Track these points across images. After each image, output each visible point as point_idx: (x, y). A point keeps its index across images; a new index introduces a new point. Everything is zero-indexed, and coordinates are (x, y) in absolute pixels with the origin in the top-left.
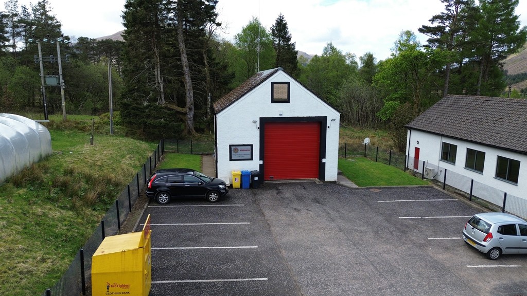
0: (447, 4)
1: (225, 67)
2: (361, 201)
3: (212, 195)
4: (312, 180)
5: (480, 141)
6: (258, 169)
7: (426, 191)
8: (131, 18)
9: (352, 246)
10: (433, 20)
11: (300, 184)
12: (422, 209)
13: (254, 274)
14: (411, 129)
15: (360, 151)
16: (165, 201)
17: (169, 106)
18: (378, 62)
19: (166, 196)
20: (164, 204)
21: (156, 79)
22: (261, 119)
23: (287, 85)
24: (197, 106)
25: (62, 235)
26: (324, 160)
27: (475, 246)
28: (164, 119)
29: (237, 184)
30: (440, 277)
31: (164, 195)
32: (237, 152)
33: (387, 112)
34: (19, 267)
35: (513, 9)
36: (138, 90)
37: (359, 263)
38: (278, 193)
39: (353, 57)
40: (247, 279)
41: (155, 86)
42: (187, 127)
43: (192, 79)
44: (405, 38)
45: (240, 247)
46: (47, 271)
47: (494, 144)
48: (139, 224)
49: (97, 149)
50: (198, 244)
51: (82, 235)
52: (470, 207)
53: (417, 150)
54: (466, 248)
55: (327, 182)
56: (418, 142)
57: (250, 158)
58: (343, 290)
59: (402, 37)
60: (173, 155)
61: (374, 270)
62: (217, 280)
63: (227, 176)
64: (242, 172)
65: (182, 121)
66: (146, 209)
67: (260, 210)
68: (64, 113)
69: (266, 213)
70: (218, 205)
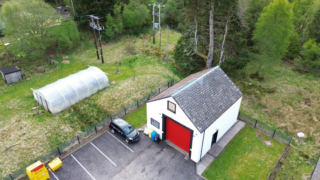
3: (126, 140)
6: (161, 134)
11: (176, 153)
17: (198, 53)
20: (113, 133)
22: (163, 114)
23: (175, 105)
26: (190, 150)
38: (158, 153)
43: (214, 40)
48: (90, 142)
50: (86, 166)
55: (192, 160)
57: (158, 127)
64: (152, 132)
66: (105, 133)
67: (133, 160)
68: (159, 42)
69: (131, 164)
70: (126, 146)
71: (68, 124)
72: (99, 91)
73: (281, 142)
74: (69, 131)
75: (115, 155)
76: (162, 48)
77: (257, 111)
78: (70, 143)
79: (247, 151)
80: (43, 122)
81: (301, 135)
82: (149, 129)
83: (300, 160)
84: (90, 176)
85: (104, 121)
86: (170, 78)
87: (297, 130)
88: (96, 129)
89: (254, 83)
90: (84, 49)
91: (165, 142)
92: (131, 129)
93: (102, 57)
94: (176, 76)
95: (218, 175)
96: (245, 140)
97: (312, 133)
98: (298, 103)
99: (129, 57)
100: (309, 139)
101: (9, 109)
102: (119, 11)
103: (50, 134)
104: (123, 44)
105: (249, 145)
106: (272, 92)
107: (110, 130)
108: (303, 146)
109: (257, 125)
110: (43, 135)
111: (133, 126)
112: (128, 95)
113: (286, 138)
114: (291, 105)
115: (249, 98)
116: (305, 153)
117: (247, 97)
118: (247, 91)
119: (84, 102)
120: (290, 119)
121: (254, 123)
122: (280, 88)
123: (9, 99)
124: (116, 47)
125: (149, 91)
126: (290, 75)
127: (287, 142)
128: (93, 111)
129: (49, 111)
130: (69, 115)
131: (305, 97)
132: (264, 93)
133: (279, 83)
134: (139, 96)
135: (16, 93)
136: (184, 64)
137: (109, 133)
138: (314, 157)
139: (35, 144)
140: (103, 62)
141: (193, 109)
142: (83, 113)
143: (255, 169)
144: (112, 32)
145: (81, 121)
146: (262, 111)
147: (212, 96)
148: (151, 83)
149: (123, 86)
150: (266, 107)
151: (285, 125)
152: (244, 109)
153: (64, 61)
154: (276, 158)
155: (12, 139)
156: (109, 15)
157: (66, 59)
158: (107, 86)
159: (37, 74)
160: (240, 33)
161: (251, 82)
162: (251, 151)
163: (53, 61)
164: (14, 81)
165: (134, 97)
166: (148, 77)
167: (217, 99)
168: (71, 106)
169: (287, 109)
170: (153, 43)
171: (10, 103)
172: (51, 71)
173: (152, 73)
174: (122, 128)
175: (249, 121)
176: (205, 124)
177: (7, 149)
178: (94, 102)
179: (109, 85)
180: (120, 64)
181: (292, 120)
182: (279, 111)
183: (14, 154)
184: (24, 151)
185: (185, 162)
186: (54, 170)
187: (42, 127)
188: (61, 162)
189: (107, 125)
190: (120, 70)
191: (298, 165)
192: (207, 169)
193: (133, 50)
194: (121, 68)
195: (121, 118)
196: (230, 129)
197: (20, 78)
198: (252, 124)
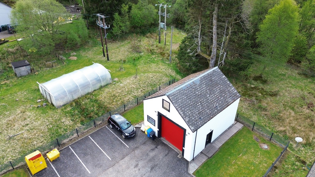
6: (157, 132)
11: (170, 151)
17: (201, 54)
20: (111, 128)
22: (158, 112)
23: (169, 103)
26: (183, 148)
32: (150, 119)
38: (152, 150)
48: (88, 136)
50: (83, 158)
55: (185, 159)
57: (154, 125)
66: (103, 128)
67: (127, 155)
68: (165, 41)
69: (125, 159)
70: (122, 141)
71: (69, 117)
72: (101, 87)
73: (278, 146)
74: (69, 124)
75: (111, 149)
76: (167, 47)
77: (256, 113)
78: (70, 135)
79: (241, 153)
80: (45, 114)
81: (299, 139)
82: (146, 126)
83: (297, 166)
84: (85, 168)
85: (103, 116)
86: (172, 77)
87: (296, 135)
88: (95, 123)
89: (256, 86)
90: (92, 46)
91: (160, 139)
92: (129, 125)
93: (107, 55)
94: (178, 76)
95: (209, 175)
96: (240, 142)
97: (311, 139)
98: (300, 108)
99: (133, 55)
100: (308, 144)
101: (16, 100)
102: (127, 10)
103: (51, 126)
104: (129, 43)
105: (245, 147)
106: (274, 95)
107: (108, 125)
108: (301, 151)
109: (255, 128)
110: (44, 126)
111: (130, 122)
112: (129, 92)
113: (284, 142)
114: (293, 109)
115: (249, 101)
116: (302, 158)
117: (247, 99)
118: (249, 93)
119: (86, 97)
120: (290, 123)
121: (252, 126)
122: (284, 91)
123: (17, 91)
124: (123, 46)
125: (150, 89)
126: (295, 79)
127: (284, 146)
128: (93, 106)
129: (52, 104)
130: (70, 109)
131: (308, 102)
132: (265, 95)
133: (283, 86)
134: (139, 93)
135: (25, 85)
136: (187, 64)
137: (107, 128)
138: (311, 163)
139: (37, 135)
140: (108, 59)
141: (187, 109)
142: (84, 107)
143: (247, 171)
144: (119, 31)
145: (82, 115)
146: (262, 113)
147: (207, 96)
148: (152, 81)
149: (125, 83)
150: (266, 110)
151: (284, 129)
152: (243, 110)
153: (71, 58)
154: (271, 161)
155: (16, 129)
156: (117, 14)
157: (74, 56)
158: (109, 83)
159: (45, 69)
160: (243, 35)
161: (254, 84)
162: (246, 153)
163: (61, 57)
164: (24, 75)
165: (135, 94)
166: (150, 75)
167: (213, 99)
168: (74, 101)
169: (288, 113)
170: (158, 43)
171: (17, 94)
172: (59, 66)
173: (155, 72)
174: (119, 124)
175: (247, 123)
176: (198, 124)
177: (10, 138)
178: (96, 97)
179: (111, 81)
180: (124, 61)
181: (291, 125)
182: (279, 114)
183: (16, 143)
184: (26, 141)
185: (178, 160)
186: (52, 161)
187: (44, 118)
188: (59, 153)
189: (106, 119)
190: (124, 68)
191: (294, 170)
192: (199, 168)
193: (138, 48)
194: (125, 66)
195: (120, 114)
196: (226, 130)
197: (30, 71)
198: (249, 127)
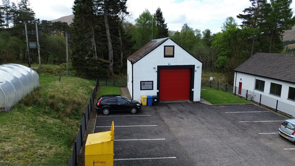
0: (253, 2)
1: (130, 37)
2: (216, 113)
3: (133, 109)
4: (186, 101)
5: (279, 79)
6: (156, 95)
7: (250, 106)
8: (78, 10)
9: (218, 138)
10: (245, 11)
11: (180, 103)
12: (250, 117)
13: (168, 154)
14: (237, 72)
15: (207, 84)
16: (107, 113)
17: (100, 59)
18: (213, 34)
19: (107, 111)
20: (106, 115)
21: (92, 44)
22: (158, 66)
23: (173, 47)
24: (115, 59)
25: (57, 133)
26: (193, 90)
27: (287, 137)
28: (97, 67)
29: (145, 103)
30: (271, 155)
31: (106, 110)
32: (145, 85)
33: (220, 63)
34: (39, 152)
35: (289, 5)
36: (82, 50)
37: (225, 148)
38: (169, 108)
39: (199, 31)
40: (165, 158)
41: (92, 48)
42: (110, 71)
43: (112, 44)
44: (229, 21)
45: (156, 139)
46: (54, 154)
47: (287, 80)
48: (96, 126)
49: (64, 84)
50: (132, 138)
51: (67, 133)
52: (277, 116)
53: (241, 84)
54: (281, 139)
55: (194, 102)
56: (241, 79)
57: (152, 88)
58: (220, 164)
59: (227, 20)
60: (104, 87)
61: (234, 152)
62: (148, 158)
63: (139, 99)
64: (147, 96)
65: (106, 68)
66: (97, 118)
67: (161, 118)
69: (165, 120)
70: (137, 115)
75: (140, 122)
91: (160, 103)
168: (20, 102)
